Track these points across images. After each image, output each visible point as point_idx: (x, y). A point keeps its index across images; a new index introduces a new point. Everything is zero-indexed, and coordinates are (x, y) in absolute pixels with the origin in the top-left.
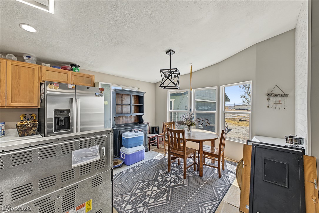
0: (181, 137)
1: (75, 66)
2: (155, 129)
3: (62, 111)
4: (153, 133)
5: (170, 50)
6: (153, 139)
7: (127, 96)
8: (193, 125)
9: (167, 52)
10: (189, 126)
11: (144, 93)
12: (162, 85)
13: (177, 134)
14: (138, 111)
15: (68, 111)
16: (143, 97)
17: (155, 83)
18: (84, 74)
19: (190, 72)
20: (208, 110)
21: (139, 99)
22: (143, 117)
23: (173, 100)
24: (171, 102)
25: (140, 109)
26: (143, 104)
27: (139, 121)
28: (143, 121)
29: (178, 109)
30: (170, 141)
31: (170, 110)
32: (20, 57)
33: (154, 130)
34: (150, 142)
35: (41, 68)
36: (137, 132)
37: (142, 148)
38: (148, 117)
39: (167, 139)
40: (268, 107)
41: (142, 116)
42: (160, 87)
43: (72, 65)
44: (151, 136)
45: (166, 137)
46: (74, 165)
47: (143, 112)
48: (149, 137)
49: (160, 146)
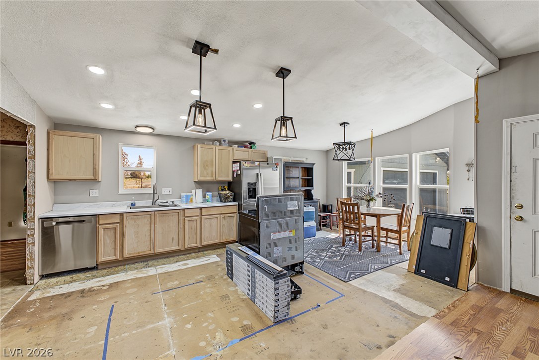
0: (356, 211)
1: (253, 143)
2: (327, 207)
3: (252, 184)
4: (324, 211)
5: (344, 123)
6: (324, 218)
7: (294, 169)
8: (372, 201)
9: (341, 125)
10: (368, 201)
11: (314, 164)
12: (336, 158)
13: (351, 207)
14: (306, 185)
15: (255, 183)
16: (312, 168)
17: (327, 151)
18: (260, 151)
19: (370, 137)
20: (397, 184)
21: (308, 171)
22: (312, 192)
23: (352, 171)
24: (349, 174)
25: (309, 183)
26: (312, 177)
27: (308, 196)
28: (312, 196)
29: (360, 182)
30: (345, 218)
31: (346, 184)
32: (219, 141)
33: (325, 208)
34: (321, 221)
35: (233, 149)
36: (308, 207)
37: (313, 224)
38: (318, 192)
39: (341, 217)
40: (468, 179)
41: (311, 190)
42: (333, 160)
43: (251, 143)
44: (323, 214)
45: (341, 214)
46: (288, 209)
47: (312, 186)
48: (320, 215)
49: (333, 227)
